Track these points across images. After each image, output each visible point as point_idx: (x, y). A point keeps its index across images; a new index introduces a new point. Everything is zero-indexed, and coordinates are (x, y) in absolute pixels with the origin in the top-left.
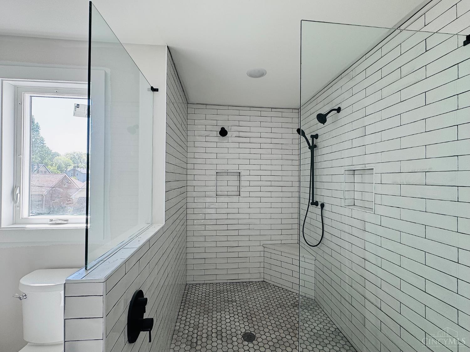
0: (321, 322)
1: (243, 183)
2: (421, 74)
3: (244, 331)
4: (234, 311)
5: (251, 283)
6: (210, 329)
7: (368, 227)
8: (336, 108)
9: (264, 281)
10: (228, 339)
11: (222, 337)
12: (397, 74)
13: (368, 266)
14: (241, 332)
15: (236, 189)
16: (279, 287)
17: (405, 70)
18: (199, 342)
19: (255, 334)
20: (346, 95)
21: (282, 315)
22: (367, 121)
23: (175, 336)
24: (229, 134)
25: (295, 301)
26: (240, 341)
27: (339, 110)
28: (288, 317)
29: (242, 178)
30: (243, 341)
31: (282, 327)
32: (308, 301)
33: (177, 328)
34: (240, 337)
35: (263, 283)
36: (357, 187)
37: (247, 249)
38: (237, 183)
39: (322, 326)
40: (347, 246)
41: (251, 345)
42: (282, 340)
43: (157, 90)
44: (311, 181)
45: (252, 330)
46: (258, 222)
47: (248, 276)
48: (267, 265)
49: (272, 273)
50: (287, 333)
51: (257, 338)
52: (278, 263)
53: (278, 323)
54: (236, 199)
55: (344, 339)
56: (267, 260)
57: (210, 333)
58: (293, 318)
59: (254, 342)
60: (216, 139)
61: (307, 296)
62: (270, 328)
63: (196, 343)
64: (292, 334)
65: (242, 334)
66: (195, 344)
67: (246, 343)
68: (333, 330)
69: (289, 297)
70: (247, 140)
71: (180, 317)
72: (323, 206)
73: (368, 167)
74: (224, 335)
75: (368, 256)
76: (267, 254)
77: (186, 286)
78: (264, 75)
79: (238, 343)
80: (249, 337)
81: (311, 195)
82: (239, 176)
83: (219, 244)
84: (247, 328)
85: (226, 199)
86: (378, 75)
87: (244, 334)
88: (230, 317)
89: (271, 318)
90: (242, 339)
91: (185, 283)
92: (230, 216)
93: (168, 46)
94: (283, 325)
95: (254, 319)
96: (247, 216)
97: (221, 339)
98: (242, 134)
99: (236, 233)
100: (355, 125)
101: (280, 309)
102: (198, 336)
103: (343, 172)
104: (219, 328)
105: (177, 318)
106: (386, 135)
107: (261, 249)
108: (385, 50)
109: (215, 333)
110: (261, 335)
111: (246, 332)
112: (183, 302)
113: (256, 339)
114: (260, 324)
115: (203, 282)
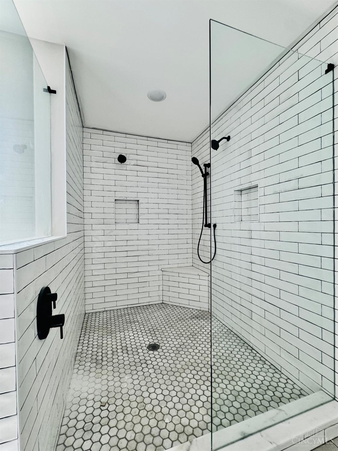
0: (215, 327)
1: (141, 211)
2: (295, 100)
3: (149, 343)
4: (137, 330)
5: (151, 306)
6: (114, 347)
7: (254, 235)
8: (227, 136)
9: (163, 303)
10: (133, 352)
11: (128, 351)
12: (277, 101)
13: (255, 267)
14: (146, 345)
15: (135, 217)
16: (177, 306)
17: (283, 97)
18: (105, 359)
19: (159, 344)
20: (234, 125)
21: (182, 326)
22: (252, 144)
23: (78, 358)
24: (127, 162)
25: (192, 314)
26: (145, 352)
27: (228, 139)
28: (188, 327)
29: (141, 206)
30: (148, 351)
31: (183, 335)
32: (203, 313)
33: (80, 351)
34: (145, 348)
35: (163, 304)
36: (244, 205)
37: (147, 274)
38: (136, 211)
39: (217, 330)
40: (237, 255)
41: (156, 353)
42: (183, 345)
43: (54, 92)
44: (205, 206)
45: (156, 341)
46: (156, 247)
47: (148, 300)
48: (166, 288)
49: (170, 294)
50: (187, 339)
51: (162, 347)
52: (176, 284)
53: (179, 333)
54: (135, 226)
55: (235, 335)
56: (166, 283)
57: (115, 350)
58: (192, 327)
59: (158, 350)
60: (114, 166)
61: (202, 309)
62: (173, 337)
63: (102, 359)
64: (192, 339)
65: (147, 346)
66: (101, 361)
67: (152, 352)
68: (226, 330)
69: (187, 312)
70: (145, 169)
71: (81, 341)
72: (215, 226)
73: (254, 184)
74: (129, 349)
75: (254, 259)
76: (166, 278)
77: (85, 315)
78: (164, 98)
79: (144, 354)
80: (154, 347)
81: (205, 219)
82: (137, 204)
83: (119, 271)
84: (151, 340)
85: (126, 227)
86: (261, 104)
87: (149, 346)
88: (134, 334)
89: (172, 330)
90: (147, 349)
91: (84, 313)
92: (129, 243)
93: (66, 47)
94: (184, 333)
95: (157, 333)
96: (146, 243)
97: (127, 353)
98: (139, 163)
99: (136, 259)
100: (243, 150)
101: (180, 322)
102: (103, 354)
103: (233, 192)
104: (123, 345)
105: (79, 343)
106: (267, 155)
107: (160, 273)
108: (267, 82)
109: (120, 349)
110: (165, 344)
111: (150, 344)
112: (83, 328)
113: (160, 348)
114: (163, 336)
115: (103, 310)
